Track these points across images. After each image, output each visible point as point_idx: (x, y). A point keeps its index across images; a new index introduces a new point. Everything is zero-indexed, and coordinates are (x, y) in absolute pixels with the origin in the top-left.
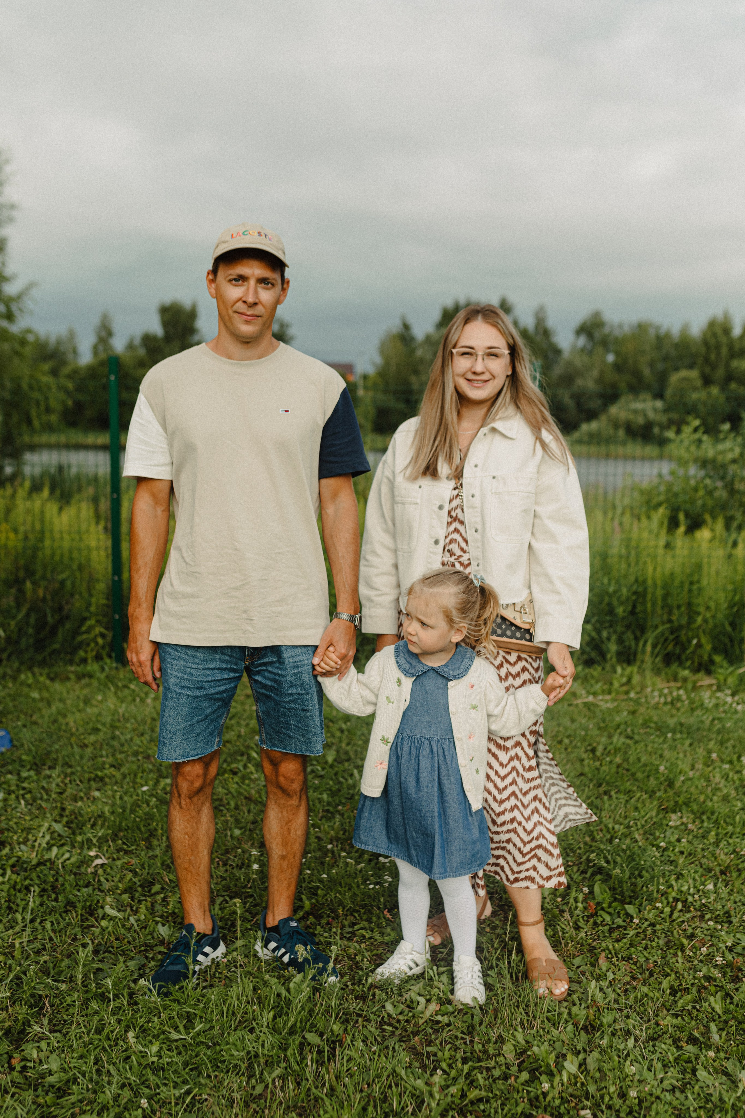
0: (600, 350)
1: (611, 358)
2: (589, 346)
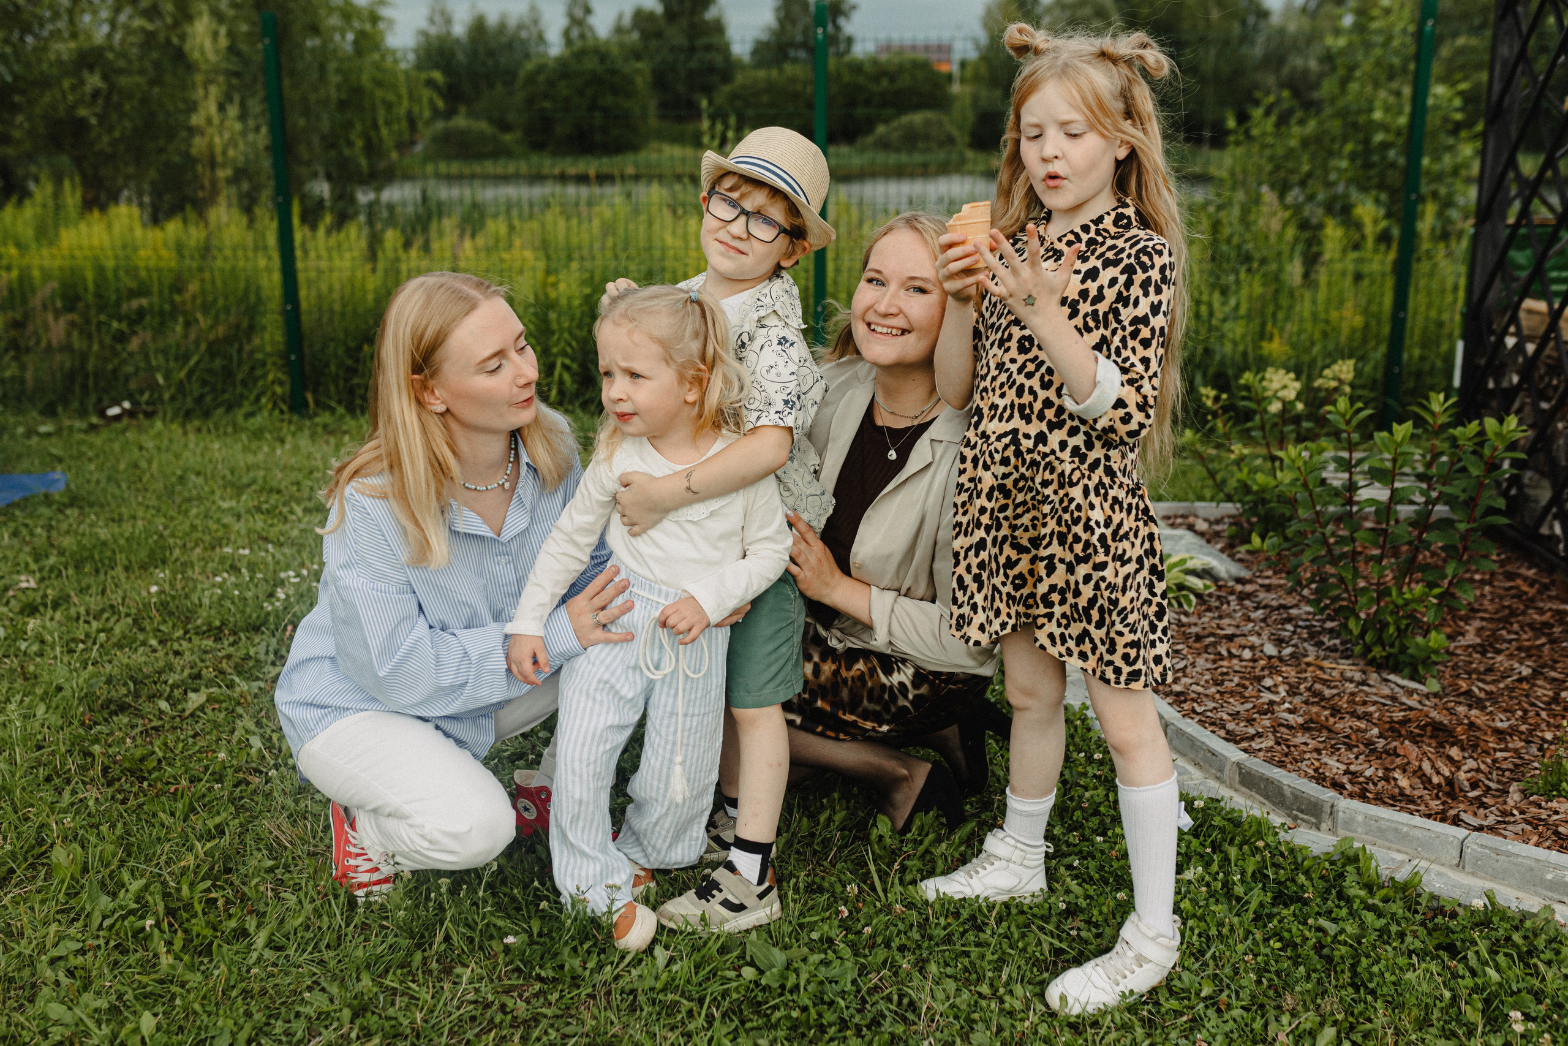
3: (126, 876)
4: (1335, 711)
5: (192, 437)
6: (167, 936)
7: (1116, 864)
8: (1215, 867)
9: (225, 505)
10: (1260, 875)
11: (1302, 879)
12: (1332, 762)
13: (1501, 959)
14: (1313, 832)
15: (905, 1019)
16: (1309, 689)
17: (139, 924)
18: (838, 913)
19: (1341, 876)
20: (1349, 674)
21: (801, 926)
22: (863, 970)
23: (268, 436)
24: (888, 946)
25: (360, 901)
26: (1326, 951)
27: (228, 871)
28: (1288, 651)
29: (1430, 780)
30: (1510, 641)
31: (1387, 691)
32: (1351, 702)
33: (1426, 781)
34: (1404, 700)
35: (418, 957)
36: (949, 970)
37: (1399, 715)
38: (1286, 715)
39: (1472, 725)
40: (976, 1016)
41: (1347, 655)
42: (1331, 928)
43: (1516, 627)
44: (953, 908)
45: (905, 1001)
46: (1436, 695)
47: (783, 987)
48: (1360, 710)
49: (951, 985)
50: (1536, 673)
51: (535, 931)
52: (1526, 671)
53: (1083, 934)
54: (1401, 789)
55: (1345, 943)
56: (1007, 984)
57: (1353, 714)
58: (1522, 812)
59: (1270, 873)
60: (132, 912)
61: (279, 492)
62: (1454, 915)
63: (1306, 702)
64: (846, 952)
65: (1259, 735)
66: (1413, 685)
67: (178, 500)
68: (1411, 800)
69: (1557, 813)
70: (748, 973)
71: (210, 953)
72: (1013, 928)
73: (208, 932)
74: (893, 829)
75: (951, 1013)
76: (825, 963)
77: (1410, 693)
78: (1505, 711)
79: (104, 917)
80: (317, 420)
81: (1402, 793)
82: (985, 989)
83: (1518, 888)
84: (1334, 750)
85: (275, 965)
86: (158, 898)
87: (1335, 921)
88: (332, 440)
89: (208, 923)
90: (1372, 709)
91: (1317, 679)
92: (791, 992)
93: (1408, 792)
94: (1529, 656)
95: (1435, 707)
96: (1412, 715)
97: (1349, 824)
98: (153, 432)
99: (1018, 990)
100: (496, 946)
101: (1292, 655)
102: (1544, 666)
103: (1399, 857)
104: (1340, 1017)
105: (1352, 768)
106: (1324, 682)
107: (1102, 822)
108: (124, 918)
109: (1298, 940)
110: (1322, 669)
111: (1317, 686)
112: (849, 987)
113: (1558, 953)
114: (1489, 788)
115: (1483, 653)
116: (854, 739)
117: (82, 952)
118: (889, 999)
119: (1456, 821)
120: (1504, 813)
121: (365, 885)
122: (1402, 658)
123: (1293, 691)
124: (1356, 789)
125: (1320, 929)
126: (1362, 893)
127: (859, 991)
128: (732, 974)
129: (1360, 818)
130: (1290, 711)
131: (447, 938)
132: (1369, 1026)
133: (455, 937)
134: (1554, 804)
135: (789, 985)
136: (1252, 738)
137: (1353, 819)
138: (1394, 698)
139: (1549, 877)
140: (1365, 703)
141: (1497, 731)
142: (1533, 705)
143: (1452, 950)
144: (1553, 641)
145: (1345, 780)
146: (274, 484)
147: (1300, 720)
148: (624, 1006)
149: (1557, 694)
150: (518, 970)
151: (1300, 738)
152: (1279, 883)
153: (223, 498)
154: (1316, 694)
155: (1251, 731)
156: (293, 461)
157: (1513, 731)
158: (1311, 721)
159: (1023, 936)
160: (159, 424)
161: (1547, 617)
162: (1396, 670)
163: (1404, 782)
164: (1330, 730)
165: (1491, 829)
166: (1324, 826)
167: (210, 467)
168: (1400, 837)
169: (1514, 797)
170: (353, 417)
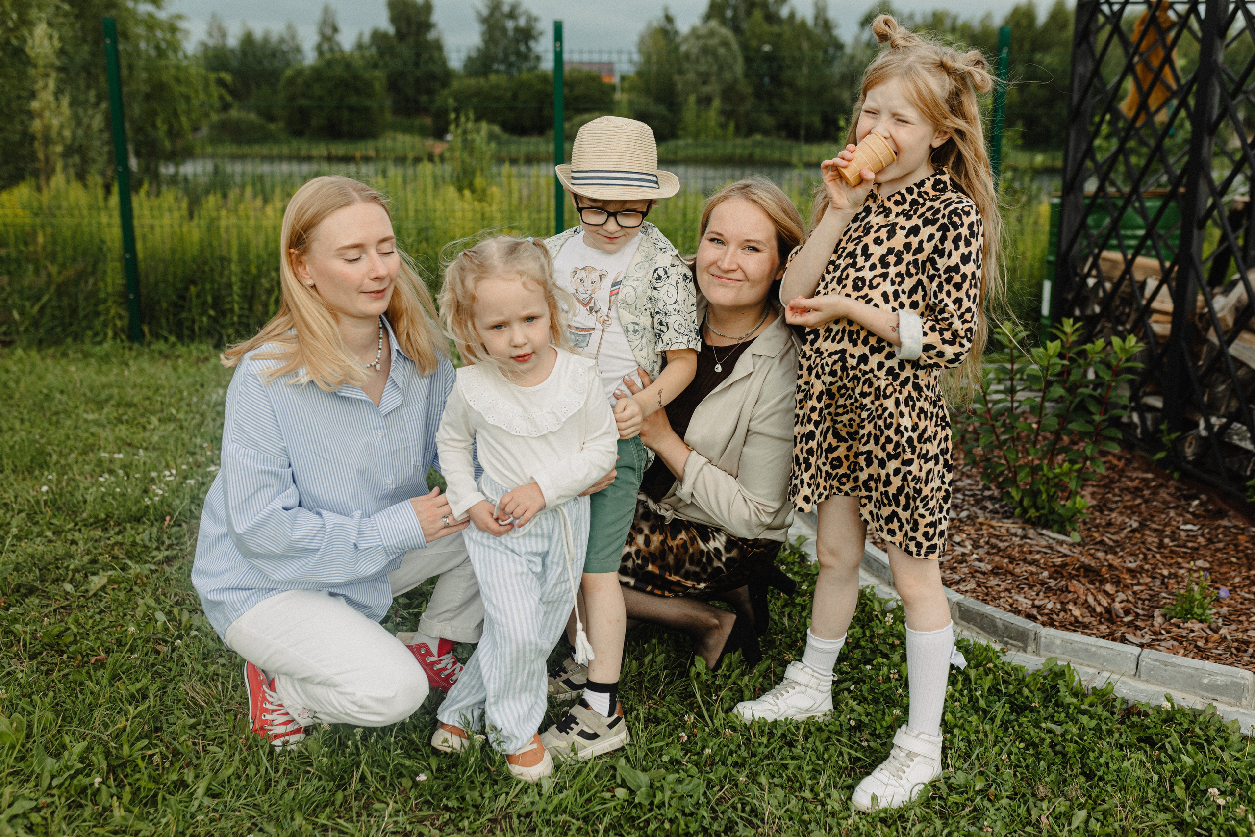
3: (67, 739)
4: (1012, 560)
5: (49, 361)
6: (114, 790)
7: (884, 687)
8: (959, 686)
10: (994, 690)
11: (1026, 691)
12: (1021, 598)
13: (1189, 747)
14: (1021, 654)
15: (751, 823)
16: (987, 543)
17: (87, 781)
18: (679, 738)
19: (1055, 687)
20: (1013, 531)
21: (651, 750)
22: (709, 785)
23: (114, 360)
24: (724, 764)
25: (278, 750)
26: (1058, 748)
27: (158, 729)
28: (964, 514)
29: (1094, 610)
30: (1117, 502)
31: (1044, 543)
32: (1021, 552)
33: (1092, 611)
34: (1060, 549)
35: (340, 796)
36: (777, 781)
37: (1058, 561)
38: (977, 563)
39: (1111, 566)
40: (806, 817)
41: (1008, 515)
42: (1058, 730)
43: (1117, 491)
44: (768, 729)
45: (748, 808)
46: (1079, 544)
47: (652, 803)
48: (1030, 557)
49: (780, 793)
50: (1143, 525)
51: (434, 768)
52: (1135, 525)
53: (872, 744)
54: (1076, 618)
55: (1071, 741)
56: (825, 789)
57: (1025, 560)
58: (1168, 632)
59: (1002, 688)
60: (78, 772)
61: (135, 405)
62: (1146, 715)
63: (988, 553)
64: (694, 770)
65: (963, 580)
66: (1062, 537)
67: (48, 414)
68: (1086, 626)
69: (1192, 631)
70: (621, 793)
71: (155, 803)
72: (818, 743)
73: (152, 785)
74: (707, 667)
75: (786, 816)
76: (679, 781)
77: (1061, 543)
78: (1132, 555)
79: (53, 777)
80: (153, 347)
81: (1076, 621)
82: (808, 794)
83: (1182, 691)
84: (1020, 590)
85: (215, 810)
86: (101, 757)
87: (1060, 723)
88: (169, 363)
89: (150, 776)
90: (1038, 556)
91: (991, 535)
92: (659, 807)
93: (1080, 619)
94: (1133, 513)
95: (1081, 553)
96: (1068, 560)
97: (1049, 647)
98: (15, 358)
99: (835, 793)
100: (407, 782)
101: (968, 517)
102: (1145, 520)
103: (1091, 671)
104: (1083, 800)
105: (1037, 602)
106: (997, 537)
107: (863, 653)
108: (72, 777)
109: (1037, 741)
110: (992, 527)
111: (993, 541)
112: (702, 799)
113: (1226, 740)
114: (1137, 614)
115: (1101, 512)
116: (677, 596)
117: (37, 809)
118: (735, 808)
119: (1123, 640)
120: (1155, 633)
121: (283, 735)
122: (1050, 517)
123: (976, 546)
124: (1045, 619)
125: (1050, 731)
126: (1075, 700)
127: (708, 802)
128: (608, 795)
129: (1058, 642)
130: (980, 560)
131: (363, 778)
132: (1105, 806)
133: (368, 775)
134: (1189, 625)
135: (656, 801)
136: (958, 583)
137: (1052, 643)
138: (1051, 548)
139: (1206, 681)
140: (1031, 552)
141: (1129, 570)
142: (1149, 549)
143: (1149, 741)
144: (1146, 501)
145: (1034, 612)
146: (129, 399)
147: (989, 567)
148: (523, 827)
149: (1161, 541)
150: (427, 802)
151: (993, 581)
152: (1010, 696)
153: (86, 412)
154: (993, 546)
155: (956, 577)
156: (139, 380)
157: (1141, 570)
158: (997, 568)
159: (827, 749)
160: (19, 352)
161: (1137, 482)
162: (1047, 526)
163: (1077, 612)
164: (1013, 574)
165: (1150, 646)
166: (1029, 649)
167: (70, 386)
168: (1090, 656)
169: (1158, 620)
170: (183, 344)
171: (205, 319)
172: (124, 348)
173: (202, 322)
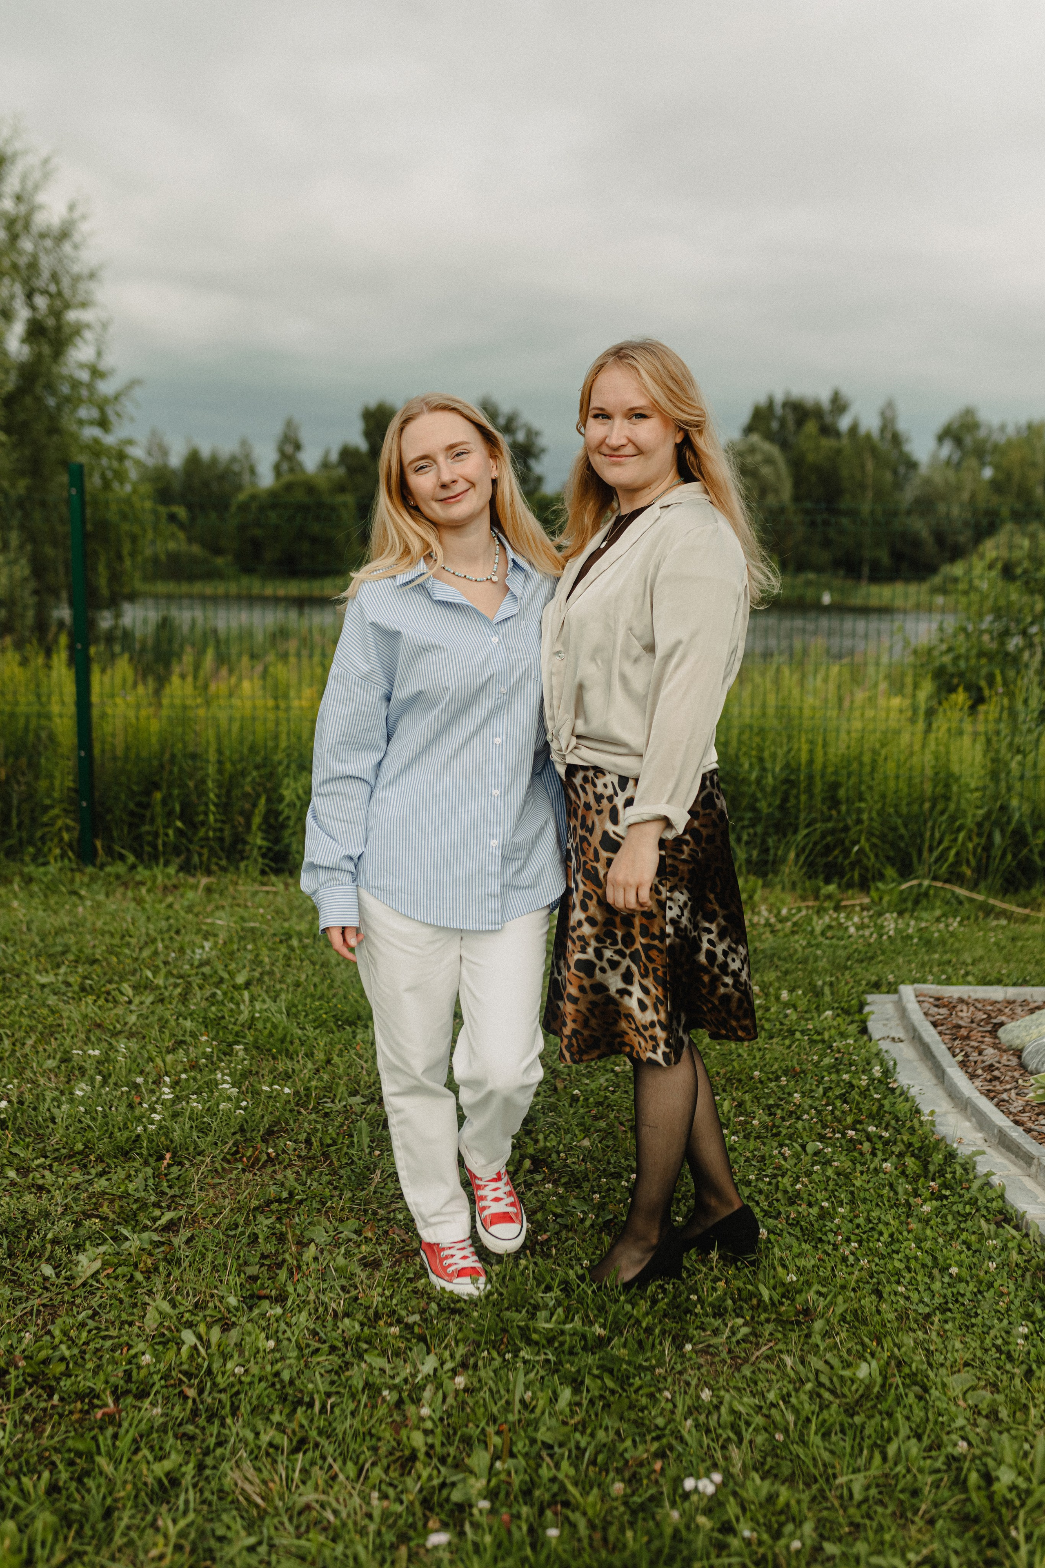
0: (973, 462)
1: (988, 473)
2: (956, 457)
9: (43, 980)
23: (63, 889)
61: (99, 962)
80: (108, 869)
153: (38, 971)
156: (99, 922)
170: (145, 868)
171: (171, 832)
172: (72, 870)
173: (167, 835)
